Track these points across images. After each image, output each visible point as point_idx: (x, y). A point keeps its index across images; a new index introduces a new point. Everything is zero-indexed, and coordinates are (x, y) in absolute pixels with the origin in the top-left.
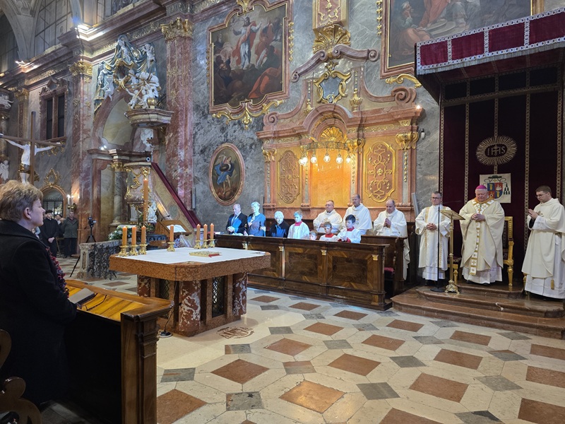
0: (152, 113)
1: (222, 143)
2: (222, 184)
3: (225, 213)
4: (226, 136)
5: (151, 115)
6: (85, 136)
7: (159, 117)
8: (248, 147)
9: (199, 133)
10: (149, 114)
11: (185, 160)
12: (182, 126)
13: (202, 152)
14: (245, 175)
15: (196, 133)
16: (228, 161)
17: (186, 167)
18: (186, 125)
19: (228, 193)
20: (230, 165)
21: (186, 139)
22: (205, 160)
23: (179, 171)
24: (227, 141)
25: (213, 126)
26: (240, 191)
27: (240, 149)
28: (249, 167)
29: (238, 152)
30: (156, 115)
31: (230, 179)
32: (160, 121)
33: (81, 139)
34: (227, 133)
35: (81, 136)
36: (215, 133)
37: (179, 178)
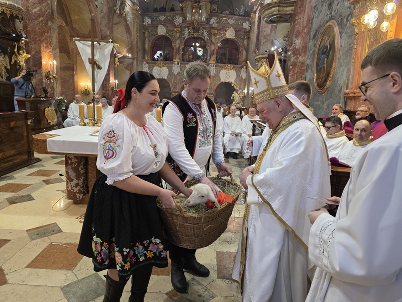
0: (274, 7)
1: (328, 21)
2: (321, 69)
3: (319, 103)
4: (331, 13)
5: (273, 9)
6: (265, 40)
7: (280, 8)
8: (345, 20)
9: (315, 17)
10: (272, 8)
11: (299, 48)
12: (300, 13)
13: (314, 36)
14: (338, 55)
15: (313, 17)
16: (328, 42)
17: (300, 55)
18: (305, 11)
19: (324, 79)
20: (329, 46)
21: (303, 26)
22: (315, 45)
23: (292, 59)
24: (331, 18)
25: (324, 4)
26: (331, 76)
27: (339, 25)
28: (342, 45)
29: (336, 29)
30: (277, 8)
31: (327, 62)
32: (282, 13)
33: (262, 44)
34: (332, 9)
35: (262, 41)
36: (324, 12)
37: (291, 67)
